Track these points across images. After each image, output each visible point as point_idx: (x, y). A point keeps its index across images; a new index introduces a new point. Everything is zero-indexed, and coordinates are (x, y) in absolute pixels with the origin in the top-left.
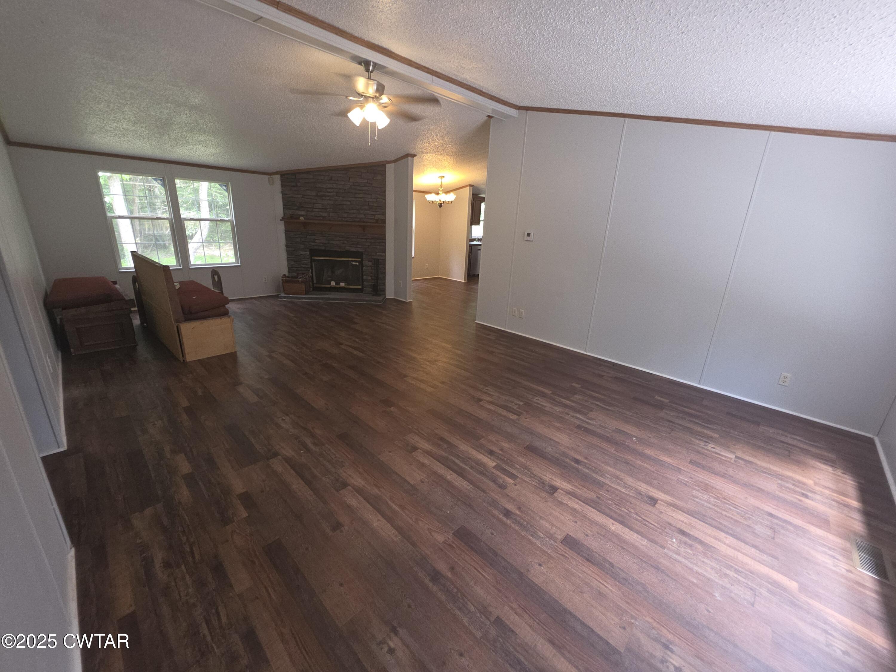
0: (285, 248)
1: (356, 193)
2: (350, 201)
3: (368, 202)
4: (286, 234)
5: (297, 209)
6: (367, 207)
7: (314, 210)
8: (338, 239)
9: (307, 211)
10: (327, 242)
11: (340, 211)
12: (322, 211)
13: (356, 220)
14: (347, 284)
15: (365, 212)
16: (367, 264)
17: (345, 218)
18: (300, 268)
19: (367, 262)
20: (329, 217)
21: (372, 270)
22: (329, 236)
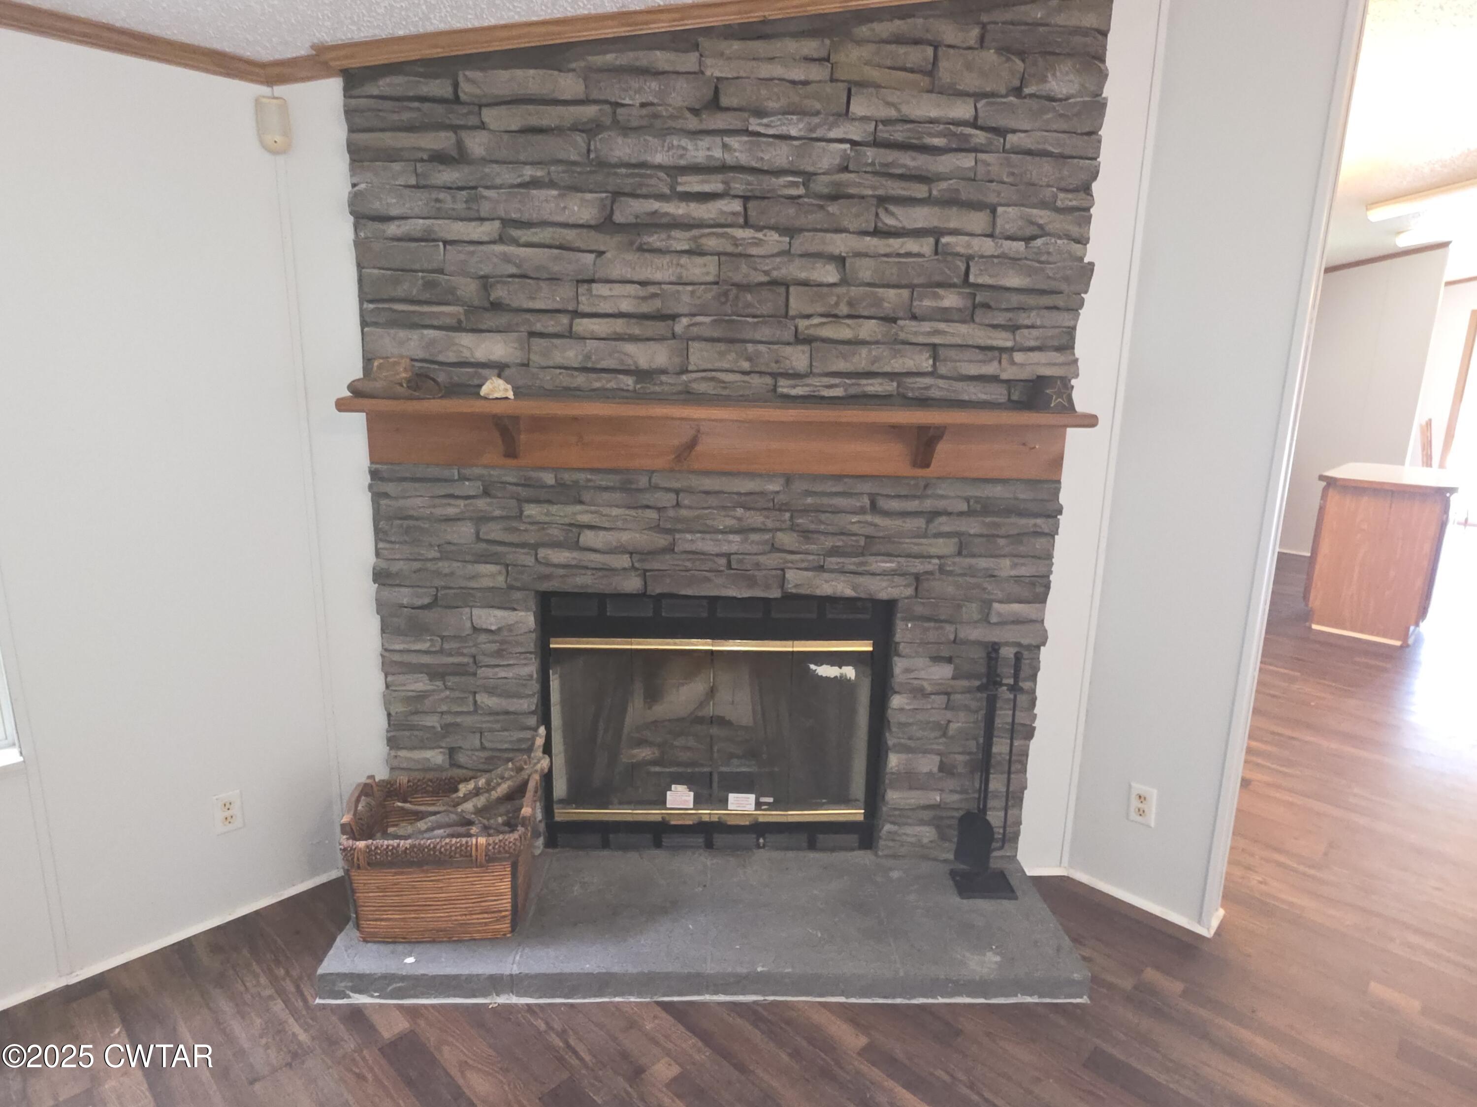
0: (371, 588)
1: (883, 201)
2: (840, 261)
3: (969, 258)
4: (377, 497)
5: (458, 328)
6: (951, 300)
7: (583, 325)
8: (739, 519)
9: (532, 334)
10: (662, 541)
11: (765, 333)
12: (637, 331)
13: (874, 386)
14: (771, 800)
15: (937, 332)
16: (923, 674)
17: (797, 376)
18: (468, 713)
19: (920, 662)
20: (685, 371)
21: (949, 715)
22: (678, 505)
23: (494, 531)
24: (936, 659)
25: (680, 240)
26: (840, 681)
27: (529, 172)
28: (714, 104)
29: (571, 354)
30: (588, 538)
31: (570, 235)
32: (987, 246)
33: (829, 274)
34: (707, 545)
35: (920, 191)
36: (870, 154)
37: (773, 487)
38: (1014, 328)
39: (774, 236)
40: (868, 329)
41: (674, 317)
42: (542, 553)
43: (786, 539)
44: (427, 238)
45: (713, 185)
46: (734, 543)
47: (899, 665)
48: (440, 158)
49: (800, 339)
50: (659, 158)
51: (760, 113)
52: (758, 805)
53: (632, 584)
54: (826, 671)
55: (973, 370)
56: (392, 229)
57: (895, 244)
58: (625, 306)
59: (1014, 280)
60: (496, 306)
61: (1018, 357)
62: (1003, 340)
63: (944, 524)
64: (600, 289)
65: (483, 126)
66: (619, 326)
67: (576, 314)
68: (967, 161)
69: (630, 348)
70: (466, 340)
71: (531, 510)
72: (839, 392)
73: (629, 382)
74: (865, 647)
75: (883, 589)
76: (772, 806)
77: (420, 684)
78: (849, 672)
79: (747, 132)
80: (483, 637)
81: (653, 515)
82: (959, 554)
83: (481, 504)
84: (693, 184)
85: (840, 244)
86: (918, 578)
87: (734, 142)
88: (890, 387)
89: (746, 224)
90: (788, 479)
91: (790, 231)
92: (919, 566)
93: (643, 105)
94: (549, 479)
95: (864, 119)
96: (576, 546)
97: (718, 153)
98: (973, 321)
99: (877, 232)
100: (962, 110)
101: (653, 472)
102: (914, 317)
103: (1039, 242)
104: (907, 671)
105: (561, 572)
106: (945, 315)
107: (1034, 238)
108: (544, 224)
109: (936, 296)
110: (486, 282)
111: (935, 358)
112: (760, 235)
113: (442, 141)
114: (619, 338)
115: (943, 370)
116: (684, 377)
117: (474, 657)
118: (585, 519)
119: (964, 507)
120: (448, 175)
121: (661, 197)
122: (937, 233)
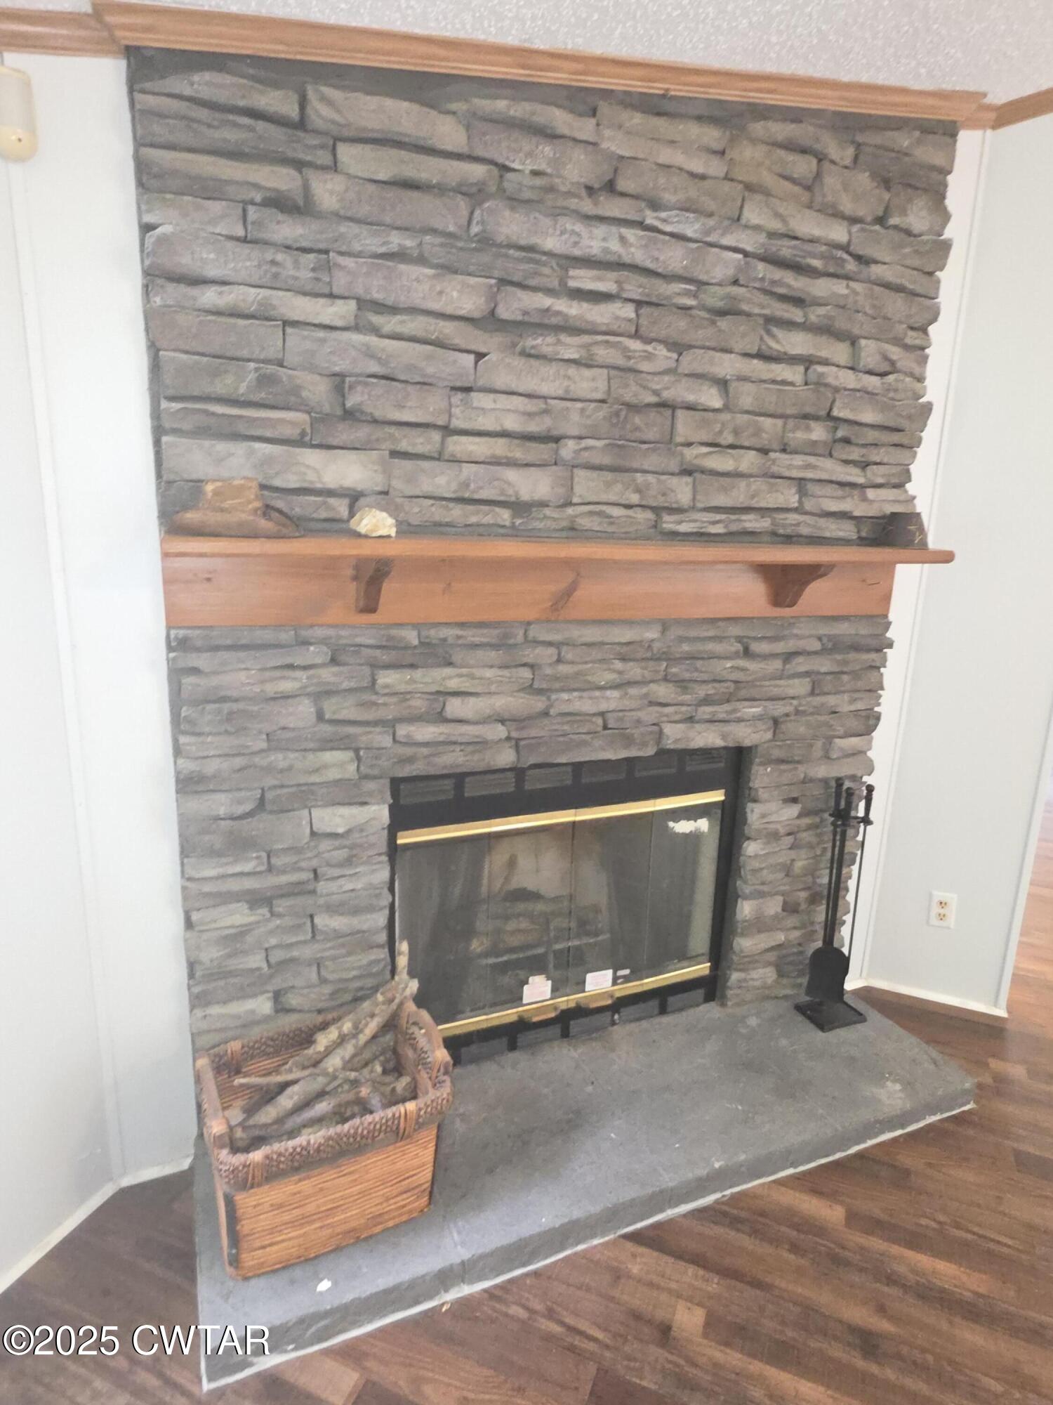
1: (770, 321)
2: (723, 384)
3: (835, 390)
4: (176, 675)
5: (300, 442)
7: (458, 445)
8: (620, 673)
9: (395, 454)
10: (539, 704)
11: (652, 462)
12: (518, 454)
13: (751, 522)
14: (626, 972)
15: (808, 466)
16: (773, 818)
17: (679, 510)
18: (305, 942)
19: (773, 806)
20: (569, 504)
21: (793, 854)
22: (559, 661)
23: (345, 708)
24: (787, 801)
25: (571, 347)
27: (397, 240)
28: (610, 187)
29: (442, 480)
30: (455, 707)
31: (447, 329)
32: (848, 379)
33: (712, 398)
34: (584, 704)
35: (796, 314)
36: (761, 269)
37: (652, 634)
38: (864, 465)
39: (662, 351)
40: (748, 461)
41: (557, 440)
42: (402, 730)
43: (663, 691)
44: (262, 315)
45: (606, 284)
46: (612, 700)
47: (753, 812)
48: (279, 203)
49: (685, 470)
50: (551, 243)
51: (655, 205)
52: (615, 980)
53: (506, 757)
54: (683, 827)
55: (833, 506)
56: (209, 297)
57: (776, 370)
58: (511, 423)
59: (868, 416)
60: (350, 415)
61: (871, 493)
62: (856, 476)
63: (801, 664)
64: (478, 399)
65: (334, 167)
66: (499, 447)
67: (448, 431)
68: (840, 288)
69: (511, 475)
70: (311, 456)
71: (387, 678)
72: (719, 529)
73: (505, 516)
74: (717, 796)
75: (745, 735)
76: (627, 979)
77: (239, 915)
78: (703, 824)
79: (641, 225)
80: (325, 845)
81: (526, 674)
82: (812, 693)
83: (328, 675)
84: (584, 279)
85: (727, 366)
86: (776, 722)
87: (631, 234)
88: (762, 524)
89: (636, 335)
90: (665, 626)
91: (679, 348)
92: (779, 709)
93: (535, 173)
94: (412, 637)
95: (757, 228)
96: (441, 718)
97: (615, 246)
98: (831, 455)
99: (760, 356)
100: (839, 233)
101: (529, 623)
102: (784, 451)
103: (891, 378)
104: (763, 816)
105: (425, 751)
106: (811, 449)
107: (887, 373)
108: (414, 311)
109: (808, 429)
110: (340, 382)
111: (802, 492)
112: (649, 348)
113: (282, 179)
114: (496, 462)
115: (809, 505)
116: (570, 511)
117: (315, 871)
118: (453, 684)
119: (816, 646)
120: (288, 229)
121: (549, 292)
122: (808, 362)
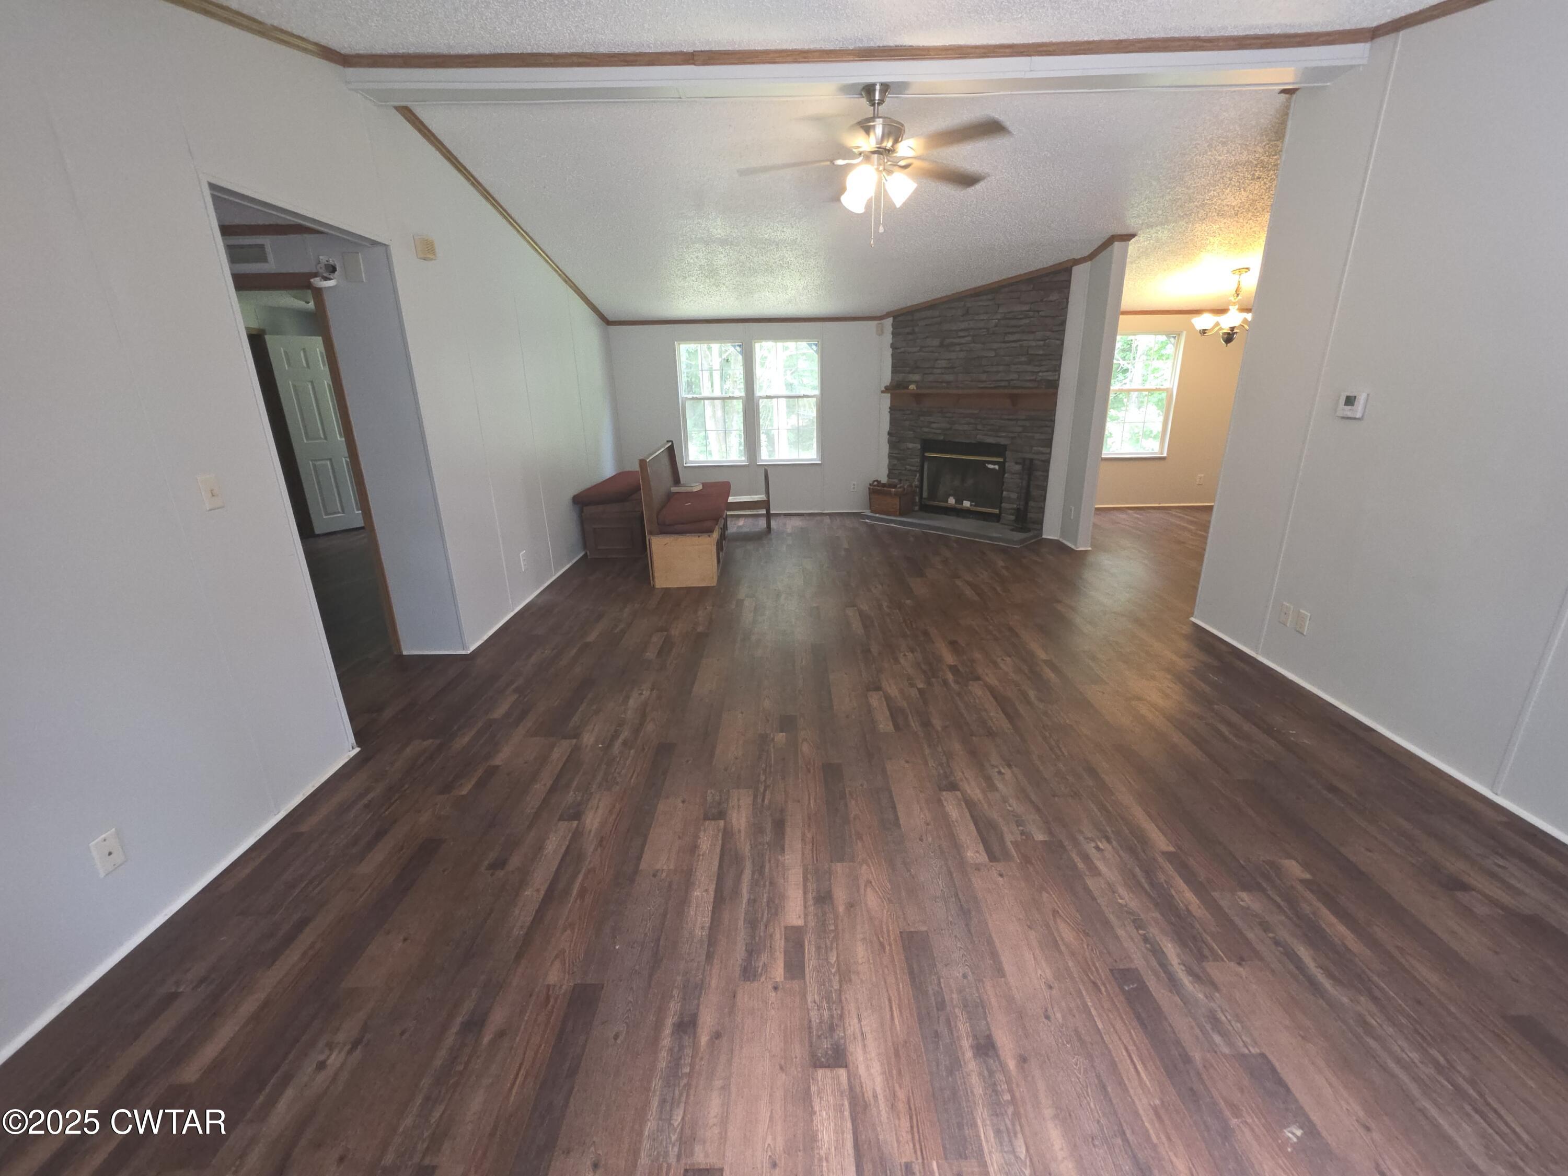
0: (888, 437)
1: (1006, 334)
3: (1028, 347)
4: (891, 414)
7: (935, 371)
8: (967, 421)
9: (921, 374)
10: (949, 426)
12: (947, 371)
13: (1003, 384)
14: (974, 503)
15: (1019, 368)
17: (983, 381)
18: (904, 470)
19: (1013, 464)
20: (957, 381)
22: (954, 417)
23: (913, 423)
24: (1017, 463)
25: (958, 348)
26: (994, 469)
27: (926, 335)
28: (967, 314)
29: (931, 378)
31: (934, 349)
33: (992, 354)
34: (959, 428)
35: (1015, 330)
38: (1044, 366)
39: (979, 345)
42: (922, 429)
43: (979, 426)
44: (906, 352)
45: (966, 334)
46: (966, 427)
47: (1007, 464)
49: (985, 372)
52: (971, 505)
53: (942, 438)
54: (991, 466)
55: (1028, 378)
56: (900, 351)
57: (1008, 345)
58: (945, 365)
59: (1040, 352)
60: (915, 367)
61: (1044, 374)
63: (1020, 423)
64: (939, 362)
65: (918, 325)
66: (943, 370)
67: (933, 368)
69: (945, 376)
71: (921, 418)
72: (992, 386)
73: (945, 384)
74: (1001, 460)
75: (1003, 441)
76: (975, 506)
77: (895, 462)
78: (997, 467)
79: (974, 320)
80: (910, 450)
81: (948, 419)
82: (1024, 432)
83: (911, 416)
84: (961, 334)
85: (995, 346)
86: (1013, 438)
87: (971, 322)
88: (1006, 384)
89: (973, 343)
91: (983, 343)
92: (1013, 435)
93: (951, 316)
94: (926, 410)
95: (1002, 313)
96: (930, 427)
97: (967, 326)
98: (1029, 364)
99: (1004, 342)
100: (1026, 308)
103: (1049, 341)
104: (1009, 467)
105: (926, 434)
106: (1021, 363)
107: (1046, 340)
108: (928, 347)
109: (1019, 358)
110: (916, 362)
112: (976, 345)
113: (908, 330)
114: (943, 374)
115: (1020, 378)
117: (907, 455)
118: (932, 420)
119: (1026, 418)
120: (910, 337)
121: (954, 338)
122: (1019, 341)
